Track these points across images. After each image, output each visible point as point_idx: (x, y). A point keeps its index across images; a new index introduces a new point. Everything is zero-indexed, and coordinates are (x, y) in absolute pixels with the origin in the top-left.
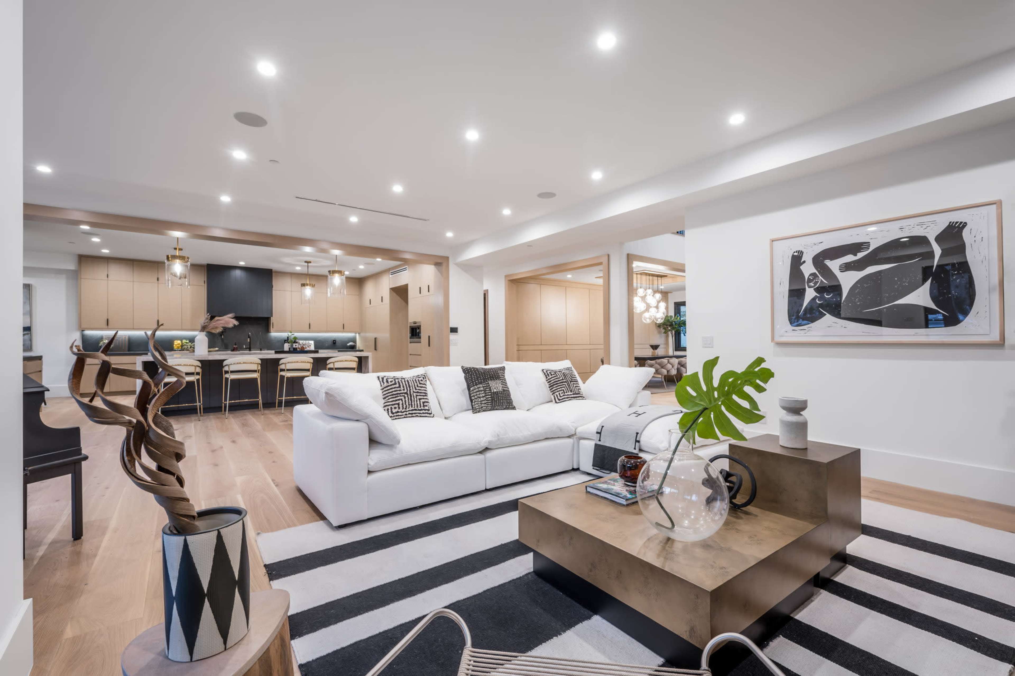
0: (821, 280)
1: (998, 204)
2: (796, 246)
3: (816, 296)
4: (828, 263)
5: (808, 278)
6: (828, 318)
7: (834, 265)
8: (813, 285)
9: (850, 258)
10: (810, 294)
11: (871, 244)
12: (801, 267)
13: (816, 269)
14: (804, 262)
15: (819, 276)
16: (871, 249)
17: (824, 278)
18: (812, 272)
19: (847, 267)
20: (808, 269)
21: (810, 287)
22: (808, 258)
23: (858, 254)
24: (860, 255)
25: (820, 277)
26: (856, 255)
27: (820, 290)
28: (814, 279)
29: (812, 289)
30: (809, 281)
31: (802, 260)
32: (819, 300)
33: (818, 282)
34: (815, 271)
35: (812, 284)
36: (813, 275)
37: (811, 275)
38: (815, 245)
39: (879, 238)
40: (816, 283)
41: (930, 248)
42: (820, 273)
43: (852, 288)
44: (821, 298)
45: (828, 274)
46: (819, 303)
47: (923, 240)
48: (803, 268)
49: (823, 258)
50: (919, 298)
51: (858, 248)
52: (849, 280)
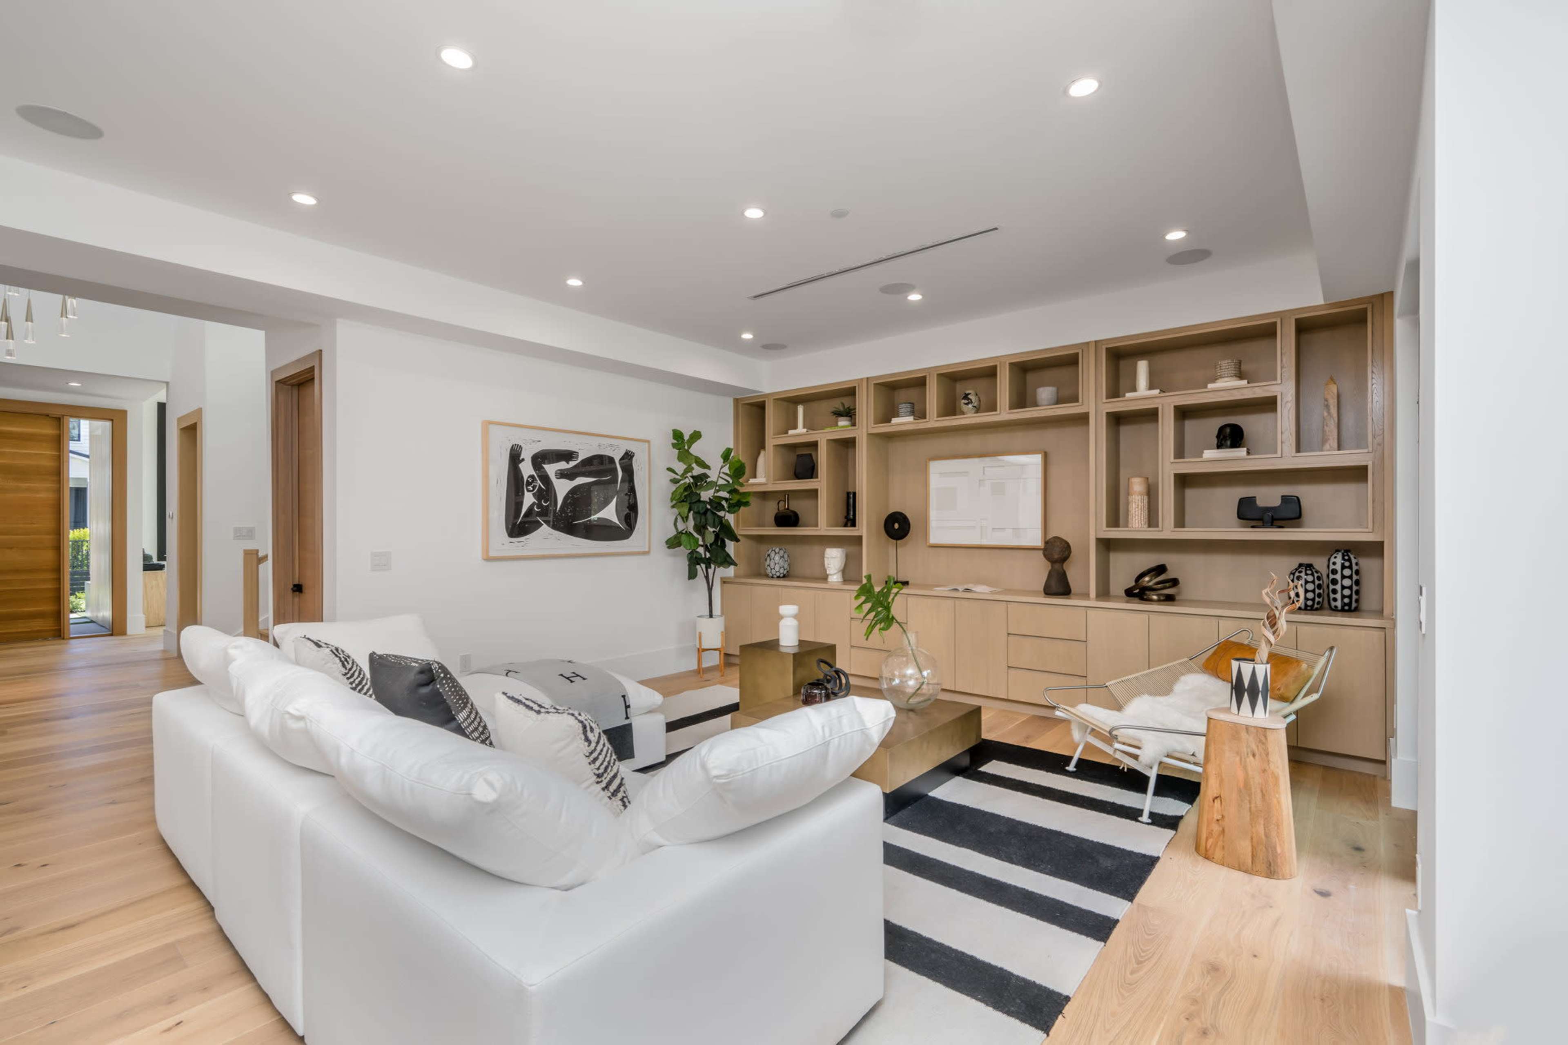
0: (540, 485)
1: (649, 442)
2: (516, 438)
3: (534, 502)
4: (547, 467)
5: (527, 481)
7: (551, 469)
8: (532, 489)
9: (563, 465)
10: (529, 499)
11: (579, 454)
12: (520, 465)
13: (535, 471)
14: (523, 460)
15: (537, 479)
16: (580, 458)
17: (542, 484)
18: (531, 474)
19: (562, 475)
20: (527, 469)
21: (528, 491)
22: (527, 455)
23: (570, 462)
24: (572, 464)
25: (539, 481)
26: (568, 463)
27: (538, 495)
28: (533, 482)
29: (531, 494)
30: (528, 484)
31: (521, 458)
32: (537, 507)
33: (536, 486)
34: (534, 473)
35: (530, 488)
36: (532, 477)
37: (529, 477)
38: (534, 441)
39: (585, 450)
40: (534, 487)
41: (616, 469)
42: (538, 476)
43: (566, 498)
44: (539, 506)
45: (545, 479)
46: (537, 510)
47: (611, 460)
48: (522, 466)
49: (540, 459)
50: (609, 513)
51: (568, 456)
52: (562, 488)
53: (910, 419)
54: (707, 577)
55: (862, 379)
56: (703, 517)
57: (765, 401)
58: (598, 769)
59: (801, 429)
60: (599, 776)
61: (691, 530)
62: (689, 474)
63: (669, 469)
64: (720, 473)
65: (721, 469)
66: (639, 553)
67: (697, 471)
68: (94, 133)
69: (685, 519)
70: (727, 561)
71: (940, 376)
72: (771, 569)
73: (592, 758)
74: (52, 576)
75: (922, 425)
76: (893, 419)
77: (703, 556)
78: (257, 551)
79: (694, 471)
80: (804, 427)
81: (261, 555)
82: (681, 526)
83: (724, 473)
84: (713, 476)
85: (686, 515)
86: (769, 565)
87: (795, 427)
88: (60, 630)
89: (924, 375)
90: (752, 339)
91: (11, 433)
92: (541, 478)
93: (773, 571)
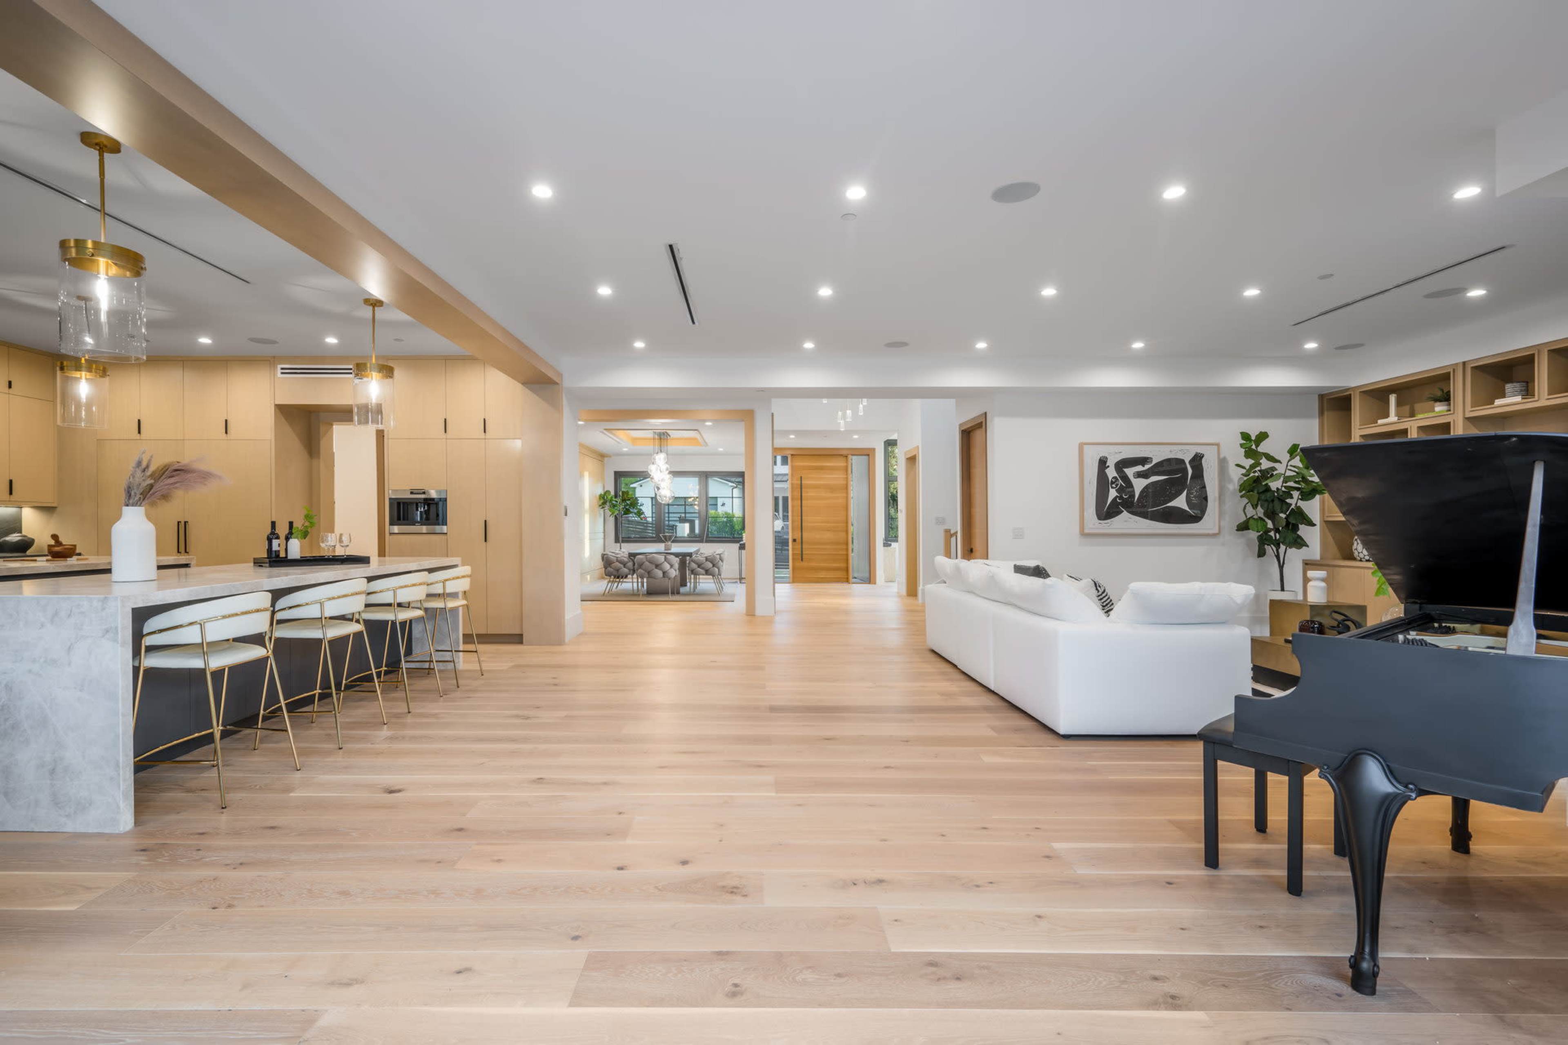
0: (1121, 483)
1: (1218, 445)
2: (1103, 452)
3: (1118, 495)
4: (1127, 470)
5: (1112, 481)
6: (1125, 514)
7: (1130, 472)
9: (1139, 468)
10: (1113, 493)
11: (1153, 459)
12: (1106, 469)
13: (1118, 474)
14: (1108, 467)
15: (1119, 479)
16: (1154, 462)
17: (1123, 482)
19: (1139, 475)
20: (1111, 473)
21: (1112, 488)
22: (1111, 463)
23: (1146, 465)
24: (1147, 467)
25: (1120, 481)
27: (1120, 490)
28: (1116, 481)
29: (1114, 490)
30: (1112, 483)
31: (1107, 465)
32: (1119, 499)
34: (1116, 475)
35: (1114, 486)
36: (1115, 478)
37: (1113, 478)
38: (1116, 453)
39: (1158, 455)
40: (1117, 485)
41: (1186, 468)
42: (1120, 477)
43: (1142, 492)
44: (1121, 498)
45: (1125, 478)
46: (1119, 501)
47: (1182, 461)
48: (1107, 471)
49: (1122, 465)
50: (1180, 502)
51: (1143, 461)
52: (1139, 485)
53: (1518, 399)
54: (1278, 557)
55: (1457, 364)
56: (1271, 505)
57: (1350, 395)
58: (1103, 603)
59: (1393, 418)
60: (1103, 606)
61: (1262, 516)
62: (1258, 468)
63: (1238, 465)
64: (1287, 466)
65: (1288, 462)
66: (1208, 535)
67: (1265, 464)
68: (904, 344)
69: (1255, 507)
70: (1299, 543)
71: (1552, 352)
72: (1359, 553)
73: (1099, 598)
74: (845, 547)
75: (1530, 405)
76: (1496, 401)
77: (1274, 538)
78: (950, 530)
79: (1262, 466)
80: (1396, 416)
81: (952, 532)
82: (1250, 511)
83: (1291, 466)
84: (1280, 468)
85: (1256, 503)
86: (1356, 549)
87: (1387, 416)
88: (848, 578)
89: (1532, 353)
90: (1317, 347)
91: (827, 466)
92: (1122, 478)
93: (1361, 556)
